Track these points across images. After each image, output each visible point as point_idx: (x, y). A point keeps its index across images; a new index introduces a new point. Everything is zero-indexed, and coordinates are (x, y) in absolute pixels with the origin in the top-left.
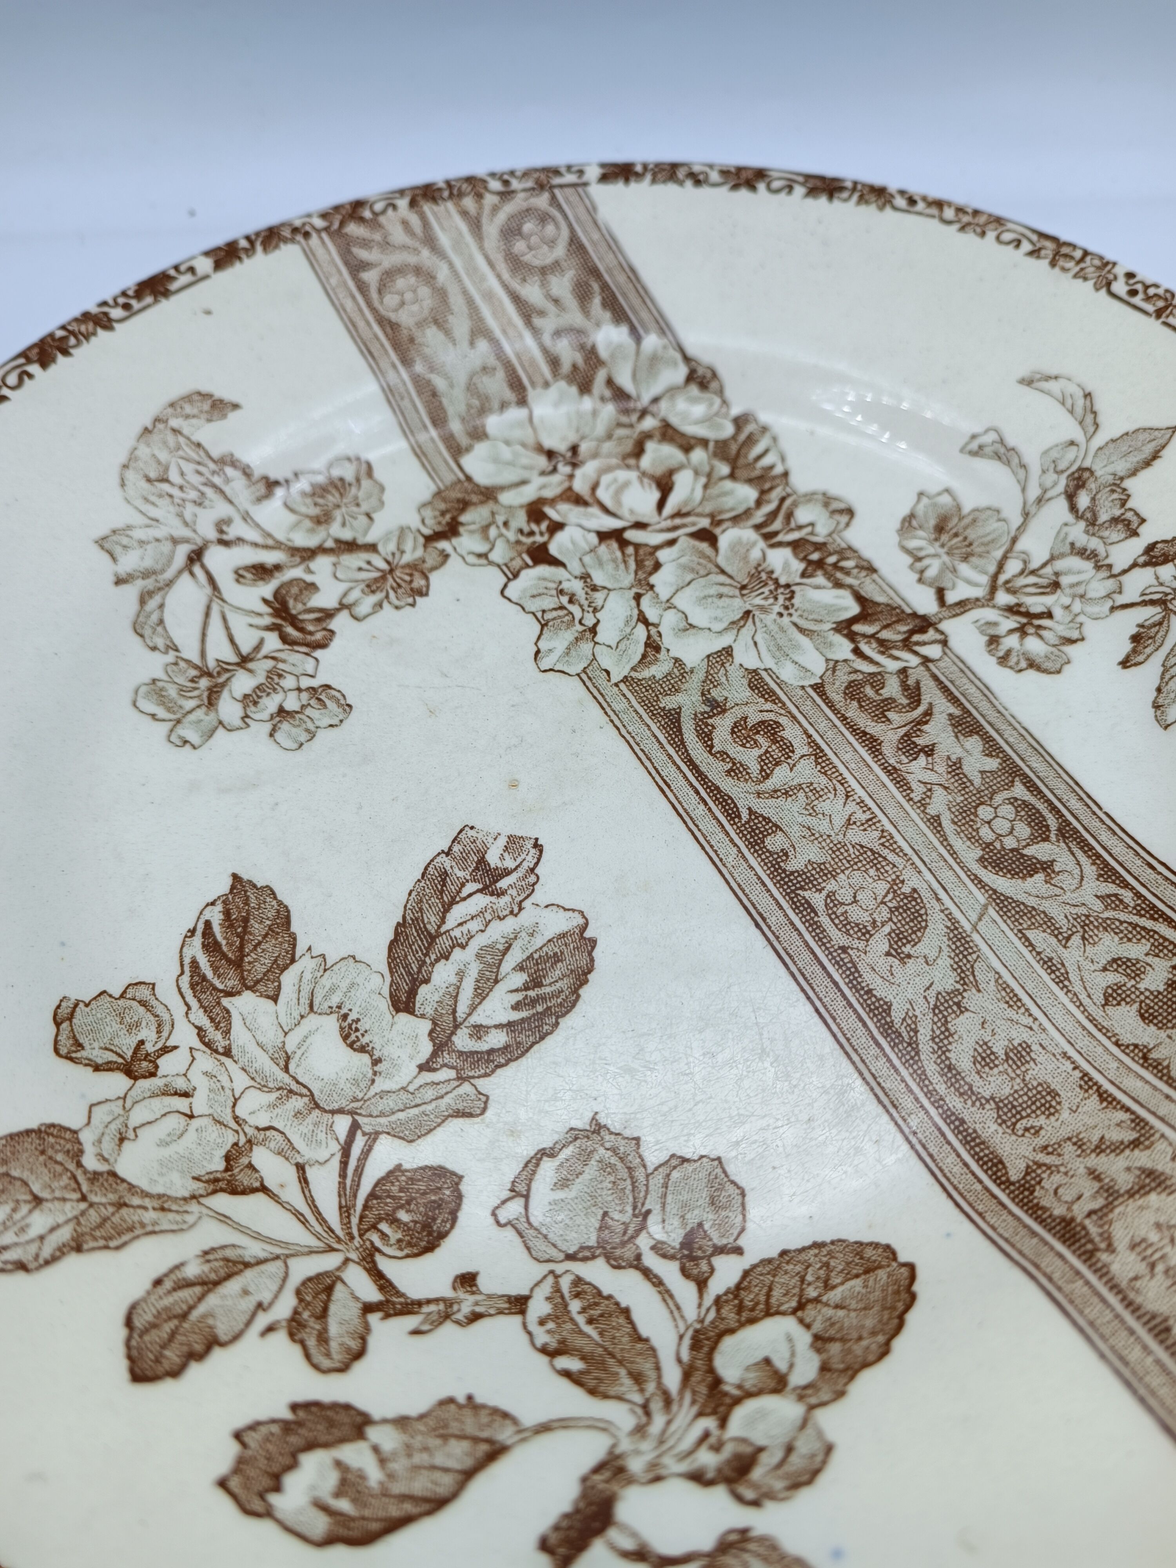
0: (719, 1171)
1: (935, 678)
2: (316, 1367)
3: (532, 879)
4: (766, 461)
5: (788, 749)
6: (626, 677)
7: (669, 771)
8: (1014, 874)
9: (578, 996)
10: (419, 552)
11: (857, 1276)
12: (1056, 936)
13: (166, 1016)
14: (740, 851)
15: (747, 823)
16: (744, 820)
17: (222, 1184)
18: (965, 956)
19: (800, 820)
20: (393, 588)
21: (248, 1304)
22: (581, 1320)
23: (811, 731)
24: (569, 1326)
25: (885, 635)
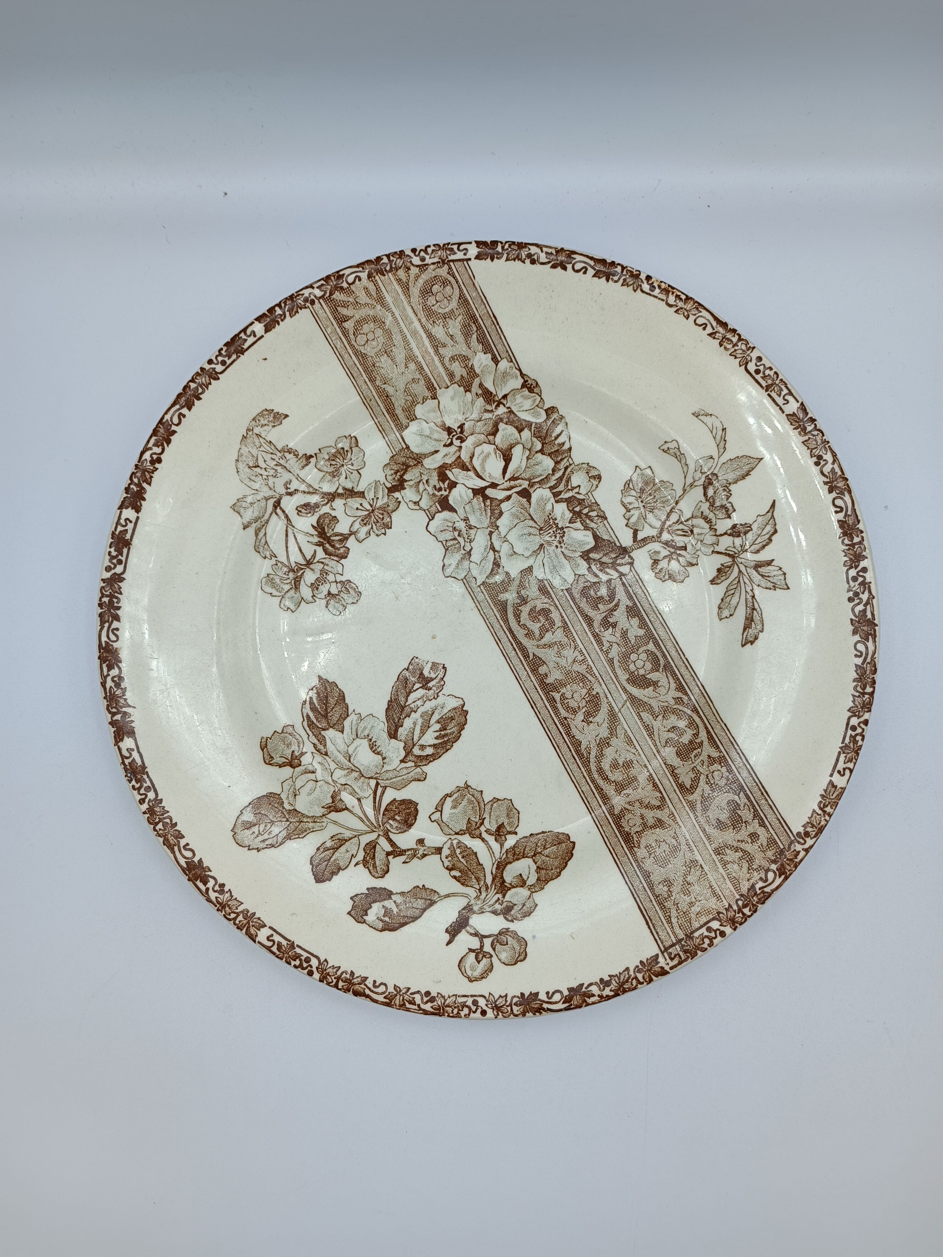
0: (511, 804)
1: (623, 584)
2: (373, 876)
3: (442, 683)
4: (560, 440)
5: (552, 623)
6: (484, 582)
7: (501, 634)
8: (640, 687)
9: (461, 734)
10: (386, 500)
11: (555, 845)
12: (653, 716)
13: (300, 739)
14: (528, 674)
15: (532, 660)
16: (531, 659)
17: (332, 808)
18: (614, 723)
19: (554, 659)
20: (374, 522)
21: (349, 855)
22: (460, 856)
23: (564, 614)
24: (456, 859)
25: (605, 559)
